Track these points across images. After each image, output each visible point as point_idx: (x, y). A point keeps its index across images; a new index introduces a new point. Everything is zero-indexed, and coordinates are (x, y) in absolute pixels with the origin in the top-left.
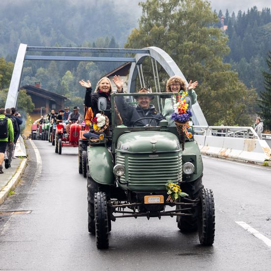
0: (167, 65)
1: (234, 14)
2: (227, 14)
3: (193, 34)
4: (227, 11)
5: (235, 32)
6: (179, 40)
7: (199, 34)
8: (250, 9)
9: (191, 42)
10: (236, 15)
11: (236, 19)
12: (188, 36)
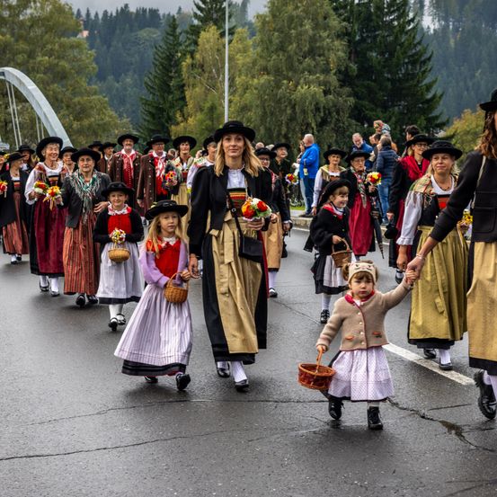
0: (28, 90)
1: (97, 14)
2: (88, 14)
3: (49, 46)
4: (88, 11)
5: (98, 40)
6: (31, 55)
7: (57, 47)
8: (119, 9)
9: (47, 58)
10: (100, 16)
11: (100, 21)
12: (42, 49)
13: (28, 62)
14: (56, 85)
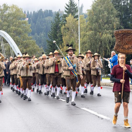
0: (8, 38)
1: (31, 12)
2: (28, 13)
3: (15, 23)
4: (28, 11)
5: (32, 21)
6: (9, 26)
7: (17, 23)
8: (39, 10)
9: (14, 27)
10: (32, 13)
11: (32, 15)
12: (12, 24)
13: (7, 29)
14: (17, 36)
